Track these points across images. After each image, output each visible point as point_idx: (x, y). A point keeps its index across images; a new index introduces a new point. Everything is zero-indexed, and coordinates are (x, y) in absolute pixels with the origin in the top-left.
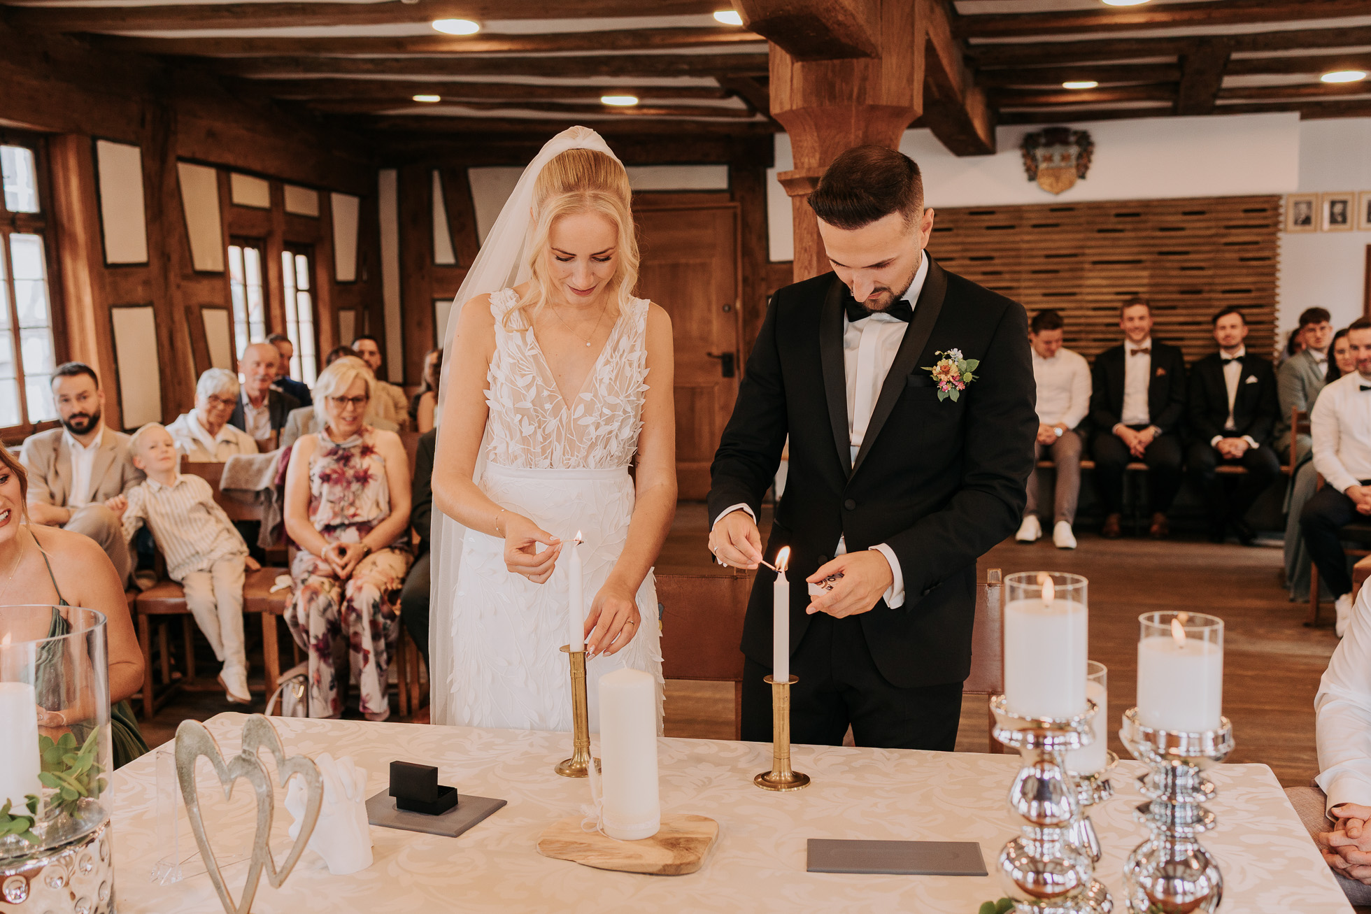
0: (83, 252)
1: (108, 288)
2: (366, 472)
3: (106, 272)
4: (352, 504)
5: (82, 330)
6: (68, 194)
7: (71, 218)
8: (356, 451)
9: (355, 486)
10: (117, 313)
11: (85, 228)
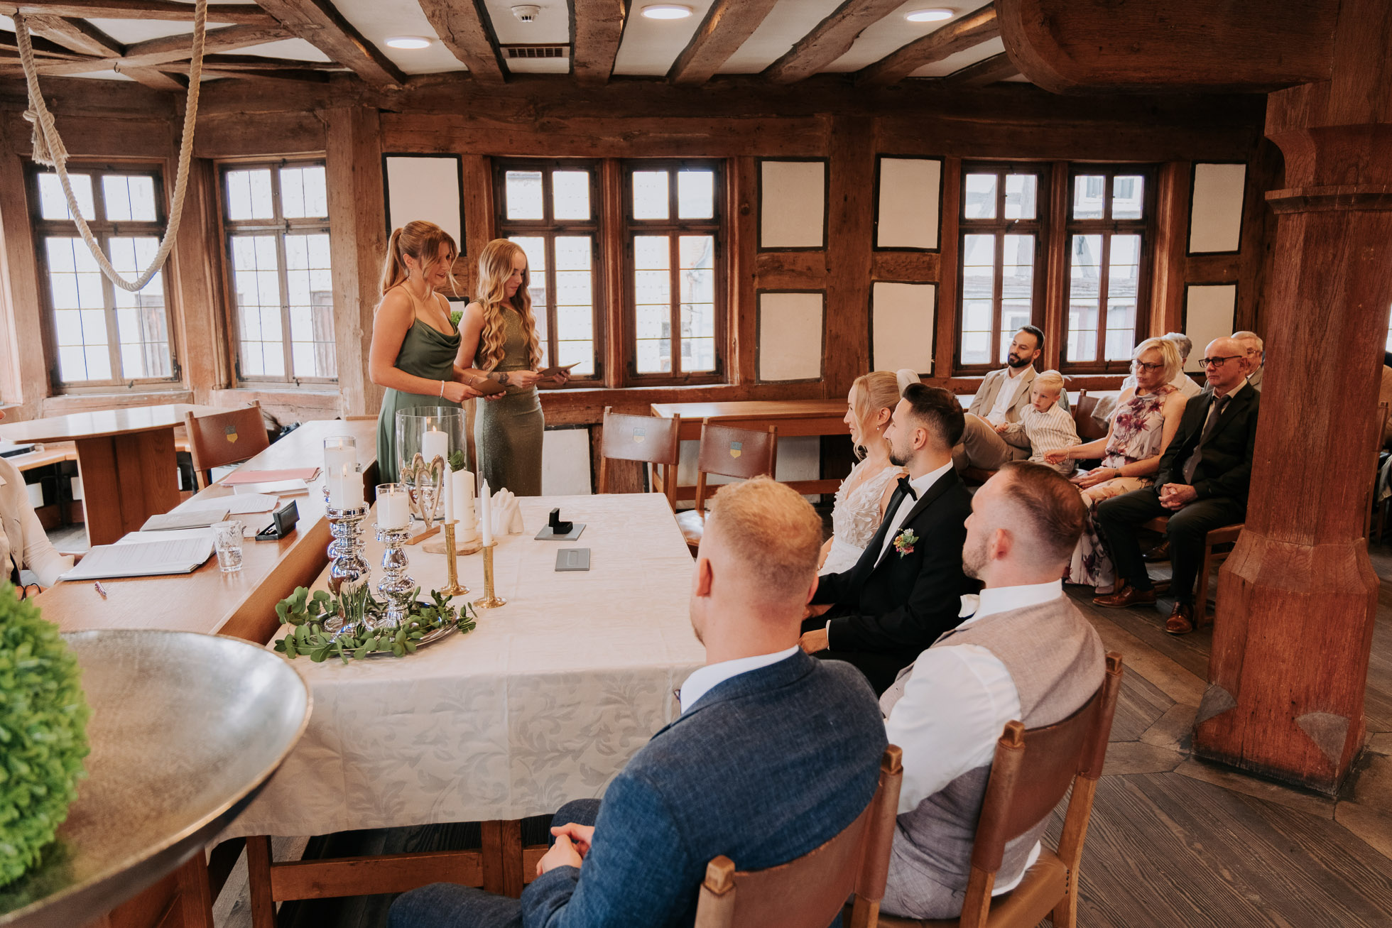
0: (1167, 246)
1: (1187, 271)
2: (1143, 422)
3: (1187, 259)
4: (1126, 443)
5: (1159, 300)
6: (1165, 205)
7: (1164, 221)
8: (1148, 405)
9: (1133, 430)
10: (1190, 288)
11: (1171, 228)
